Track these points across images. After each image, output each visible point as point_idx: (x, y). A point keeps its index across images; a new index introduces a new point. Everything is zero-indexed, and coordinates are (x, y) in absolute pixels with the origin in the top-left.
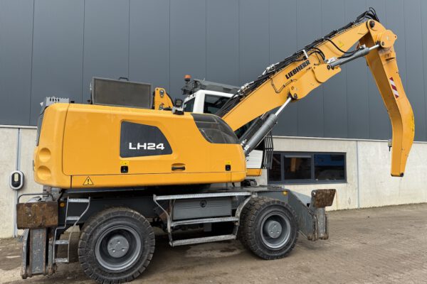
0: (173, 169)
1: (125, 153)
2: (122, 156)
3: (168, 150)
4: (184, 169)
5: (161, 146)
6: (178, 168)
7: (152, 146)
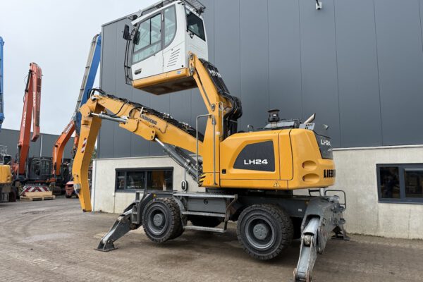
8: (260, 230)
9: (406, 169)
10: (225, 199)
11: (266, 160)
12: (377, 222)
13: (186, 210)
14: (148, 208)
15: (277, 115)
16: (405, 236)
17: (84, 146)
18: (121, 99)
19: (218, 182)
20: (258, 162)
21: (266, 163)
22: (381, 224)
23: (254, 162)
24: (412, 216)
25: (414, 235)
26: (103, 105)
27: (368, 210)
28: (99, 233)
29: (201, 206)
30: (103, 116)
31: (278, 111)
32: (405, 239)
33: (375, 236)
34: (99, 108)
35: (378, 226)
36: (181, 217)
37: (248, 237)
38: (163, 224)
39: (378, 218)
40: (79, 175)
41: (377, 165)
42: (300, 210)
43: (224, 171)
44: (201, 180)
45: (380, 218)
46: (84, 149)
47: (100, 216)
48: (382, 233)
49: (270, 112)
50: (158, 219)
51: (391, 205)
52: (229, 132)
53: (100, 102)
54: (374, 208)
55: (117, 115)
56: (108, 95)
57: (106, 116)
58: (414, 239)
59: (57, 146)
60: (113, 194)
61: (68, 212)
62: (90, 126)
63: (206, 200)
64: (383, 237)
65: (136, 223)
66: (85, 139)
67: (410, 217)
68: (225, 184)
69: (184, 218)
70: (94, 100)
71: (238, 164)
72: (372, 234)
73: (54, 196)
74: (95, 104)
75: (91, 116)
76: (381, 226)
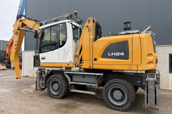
8: (118, 94)
10: (95, 75)
11: (123, 53)
12: (168, 83)
13: (72, 81)
14: (50, 80)
15: (130, 25)
17: (16, 45)
18: (35, 20)
19: (91, 66)
20: (118, 54)
21: (123, 55)
23: (115, 54)
26: (25, 23)
27: (163, 77)
28: (23, 89)
29: (80, 79)
30: (25, 29)
31: (130, 23)
33: (166, 90)
34: (23, 25)
35: (168, 85)
36: (69, 85)
37: (110, 98)
38: (59, 88)
39: (168, 81)
40: (14, 60)
42: (139, 82)
43: (95, 60)
44: (81, 64)
45: (170, 81)
46: (16, 47)
47: (26, 78)
48: (170, 88)
49: (125, 23)
50: (56, 86)
52: (98, 36)
53: (24, 22)
54: (167, 76)
55: (33, 29)
56: (28, 18)
57: (27, 29)
59: (8, 46)
60: (33, 68)
61: (11, 77)
62: (18, 35)
63: (84, 76)
65: (43, 87)
66: (16, 41)
68: (96, 67)
69: (70, 85)
70: (20, 21)
71: (105, 55)
73: (7, 69)
74: (21, 23)
75: (19, 29)
76: (170, 85)
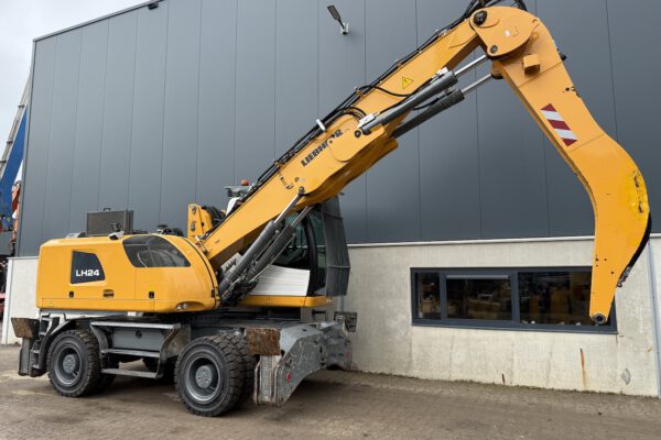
0: (105, 295)
1: (74, 280)
2: (72, 283)
3: (102, 277)
4: (112, 295)
5: (97, 273)
6: (108, 294)
7: (90, 273)
9: (449, 277)
10: (162, 331)
12: (410, 355)
16: (444, 376)
22: (414, 358)
24: (455, 345)
25: (457, 375)
27: (398, 337)
32: (445, 382)
35: (410, 362)
38: (78, 368)
39: (411, 349)
41: (412, 269)
45: (415, 350)
48: (415, 373)
51: (428, 329)
54: (406, 334)
58: (456, 381)
64: (417, 378)
67: (452, 347)
69: (104, 359)
72: (404, 374)
76: (415, 362)
